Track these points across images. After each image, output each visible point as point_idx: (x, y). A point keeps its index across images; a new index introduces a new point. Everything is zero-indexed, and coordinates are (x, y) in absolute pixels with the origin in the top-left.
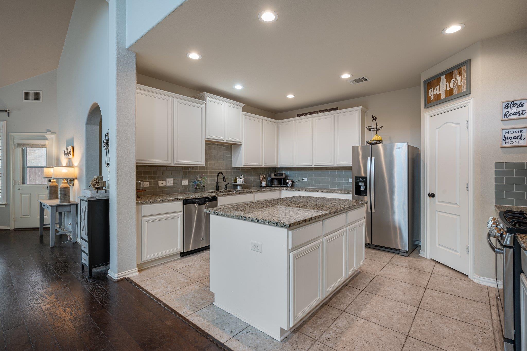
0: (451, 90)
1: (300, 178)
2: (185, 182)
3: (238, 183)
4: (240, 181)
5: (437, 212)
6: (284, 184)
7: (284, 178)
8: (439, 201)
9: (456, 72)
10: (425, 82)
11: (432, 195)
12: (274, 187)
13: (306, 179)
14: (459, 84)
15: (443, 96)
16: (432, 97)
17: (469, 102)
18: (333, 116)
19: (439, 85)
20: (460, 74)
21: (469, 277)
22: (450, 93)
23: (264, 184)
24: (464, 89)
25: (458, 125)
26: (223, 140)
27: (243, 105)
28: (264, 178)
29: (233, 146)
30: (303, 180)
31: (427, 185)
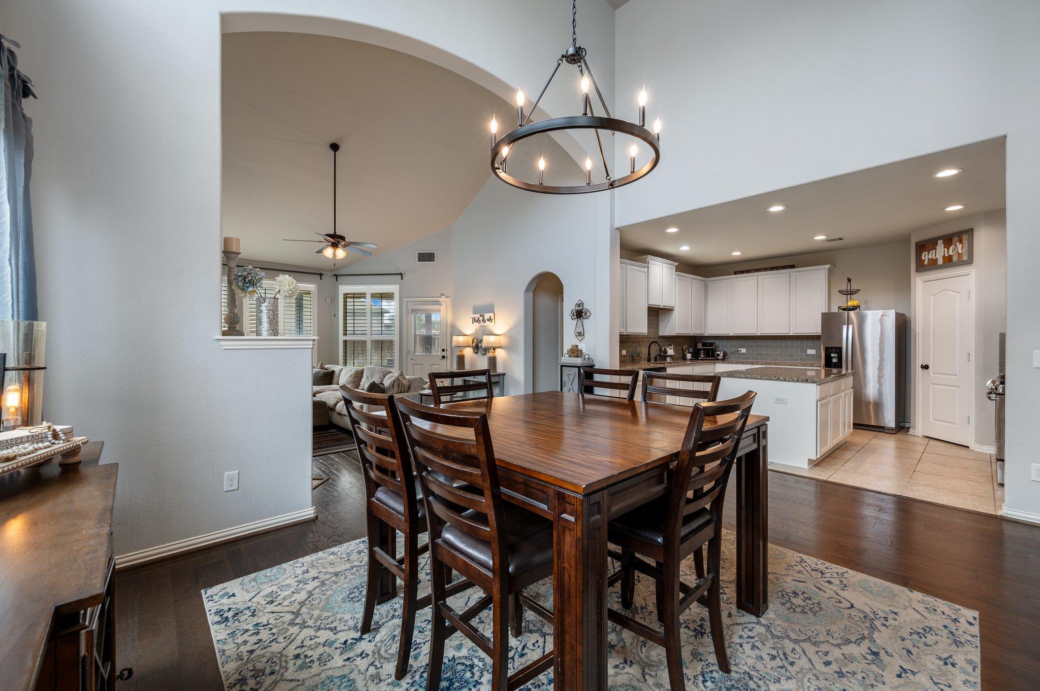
0: (950, 257)
1: (734, 349)
2: (624, 352)
3: (668, 354)
4: (670, 351)
5: (931, 385)
6: (713, 356)
7: (712, 349)
8: (934, 373)
9: (956, 239)
10: (917, 244)
11: (926, 367)
12: (701, 360)
13: (743, 351)
14: (960, 252)
15: (940, 262)
16: (927, 261)
17: (972, 272)
18: (788, 275)
19: (936, 249)
20: (961, 242)
21: (970, 448)
22: (949, 262)
23: (689, 356)
24: (965, 258)
25: (959, 294)
26: (660, 306)
27: (677, 264)
28: (686, 349)
29: (660, 311)
30: (740, 352)
31: (919, 356)
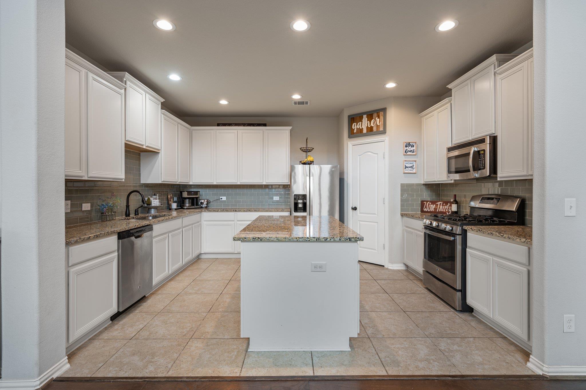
0: (372, 128)
1: (216, 198)
2: (86, 207)
3: (153, 205)
4: (155, 202)
5: (358, 222)
6: (197, 205)
7: (197, 198)
8: (360, 213)
9: (375, 115)
10: (349, 116)
11: (355, 209)
12: (187, 209)
13: (224, 198)
14: (378, 124)
15: (365, 131)
16: (356, 129)
17: (386, 139)
18: (262, 131)
19: (362, 122)
20: (379, 117)
21: (385, 267)
22: (370, 130)
23: (174, 206)
24: (381, 129)
25: (376, 155)
26: (143, 145)
27: (163, 100)
28: (171, 198)
29: (142, 154)
30: (221, 200)
31: (351, 201)
